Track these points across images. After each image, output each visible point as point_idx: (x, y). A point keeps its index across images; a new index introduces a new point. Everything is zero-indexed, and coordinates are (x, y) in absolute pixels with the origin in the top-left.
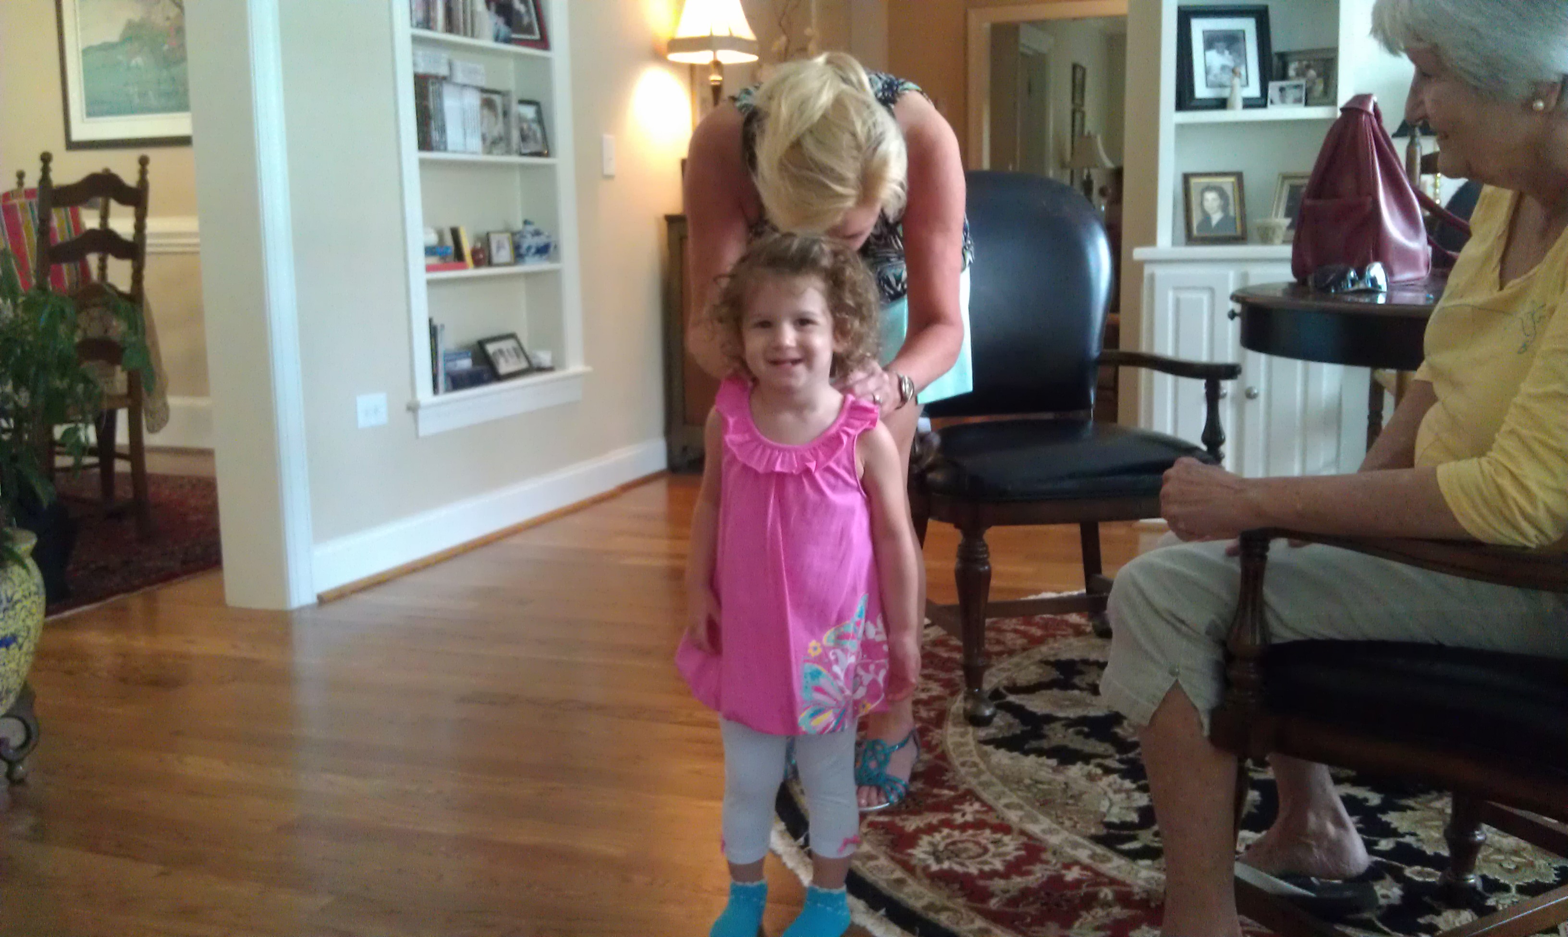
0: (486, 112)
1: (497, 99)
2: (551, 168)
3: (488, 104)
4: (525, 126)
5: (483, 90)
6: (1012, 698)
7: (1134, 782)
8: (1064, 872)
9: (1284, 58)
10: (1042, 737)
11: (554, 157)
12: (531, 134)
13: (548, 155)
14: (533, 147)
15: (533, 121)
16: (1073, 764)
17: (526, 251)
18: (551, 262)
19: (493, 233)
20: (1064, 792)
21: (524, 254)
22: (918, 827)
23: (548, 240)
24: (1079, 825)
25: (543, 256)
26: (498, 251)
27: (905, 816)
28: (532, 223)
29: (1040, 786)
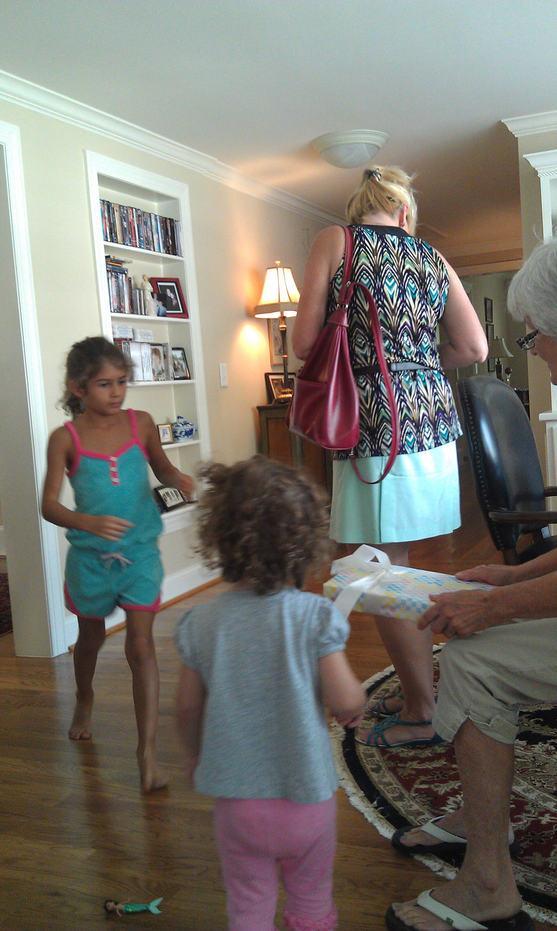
0: (154, 356)
1: (160, 348)
2: (193, 385)
3: (155, 352)
4: (176, 362)
5: (152, 345)
8: (540, 818)
11: (193, 379)
12: (180, 367)
13: (190, 378)
14: (181, 374)
15: (180, 359)
16: (537, 744)
17: (179, 435)
18: (194, 440)
19: (160, 425)
20: (534, 762)
21: (179, 437)
22: (446, 791)
23: (192, 427)
24: (545, 786)
25: (189, 437)
26: (164, 435)
27: (437, 784)
28: (182, 418)
29: (518, 760)
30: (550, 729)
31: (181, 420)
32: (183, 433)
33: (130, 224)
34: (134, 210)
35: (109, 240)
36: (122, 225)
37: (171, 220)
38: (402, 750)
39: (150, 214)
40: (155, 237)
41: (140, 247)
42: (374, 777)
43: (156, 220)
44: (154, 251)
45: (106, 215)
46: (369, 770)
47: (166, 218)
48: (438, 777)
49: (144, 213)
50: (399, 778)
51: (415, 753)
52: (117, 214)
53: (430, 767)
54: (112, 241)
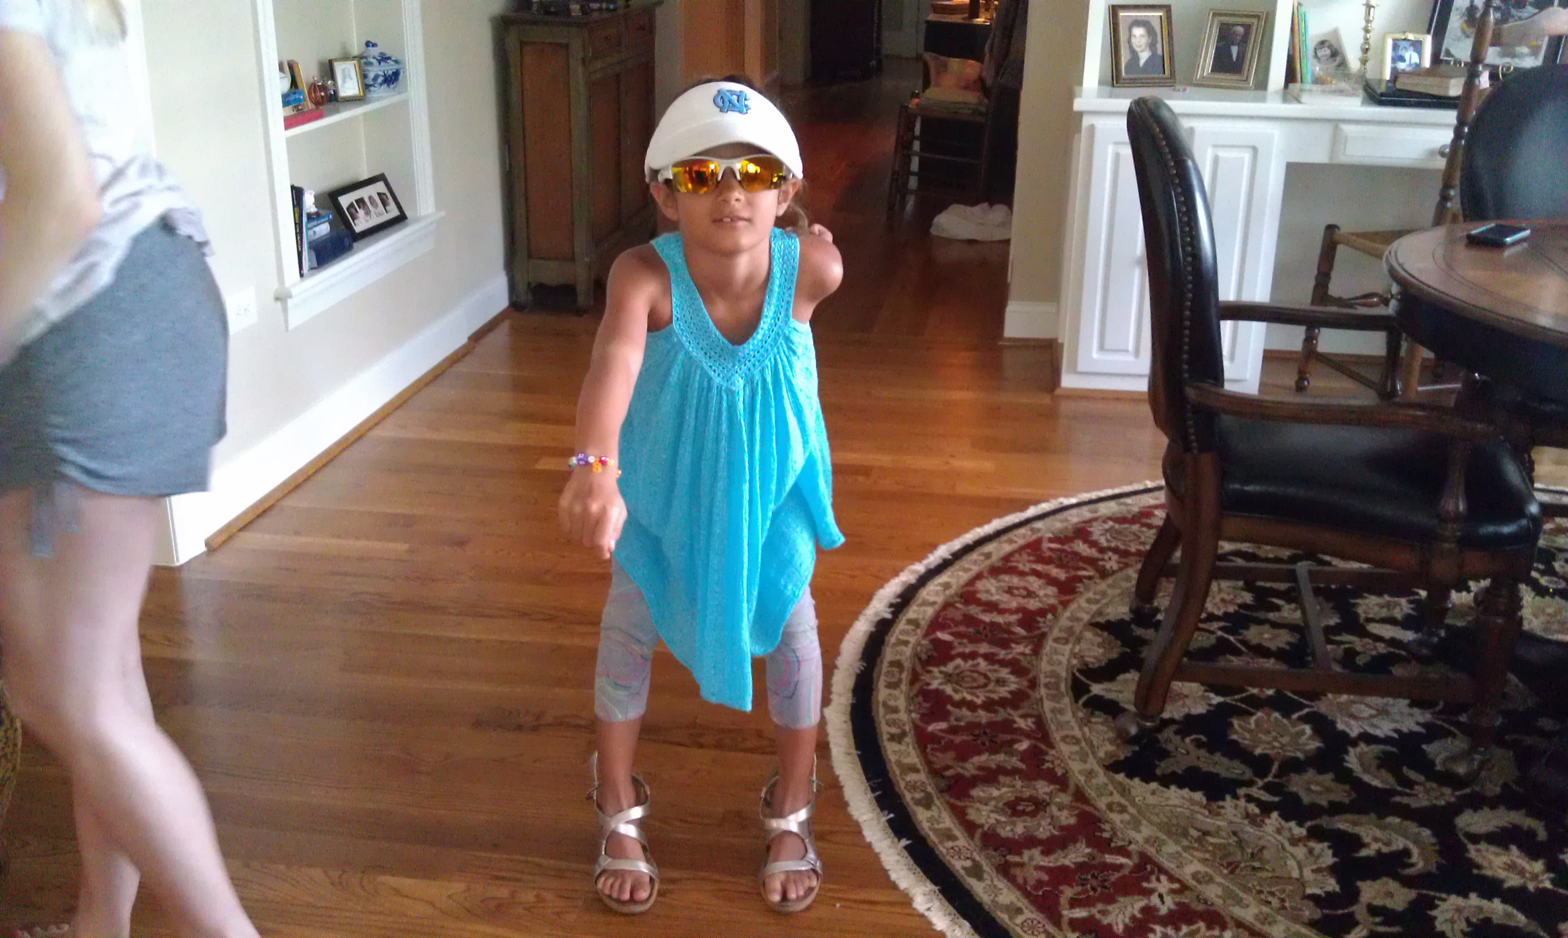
6: (1097, 689)
7: (1300, 825)
10: (1165, 754)
16: (1224, 799)
17: (371, 83)
18: (399, 93)
19: (336, 60)
20: (1242, 848)
21: (371, 86)
22: (1126, 927)
23: (396, 67)
24: (1287, 904)
25: (392, 86)
26: (344, 81)
27: (1100, 906)
28: (374, 45)
29: (1211, 840)
30: (1225, 761)
31: (374, 52)
32: (380, 80)
38: (996, 820)
42: (979, 888)
46: (962, 872)
48: (1094, 889)
50: (1027, 894)
51: (1025, 827)
53: (1067, 862)
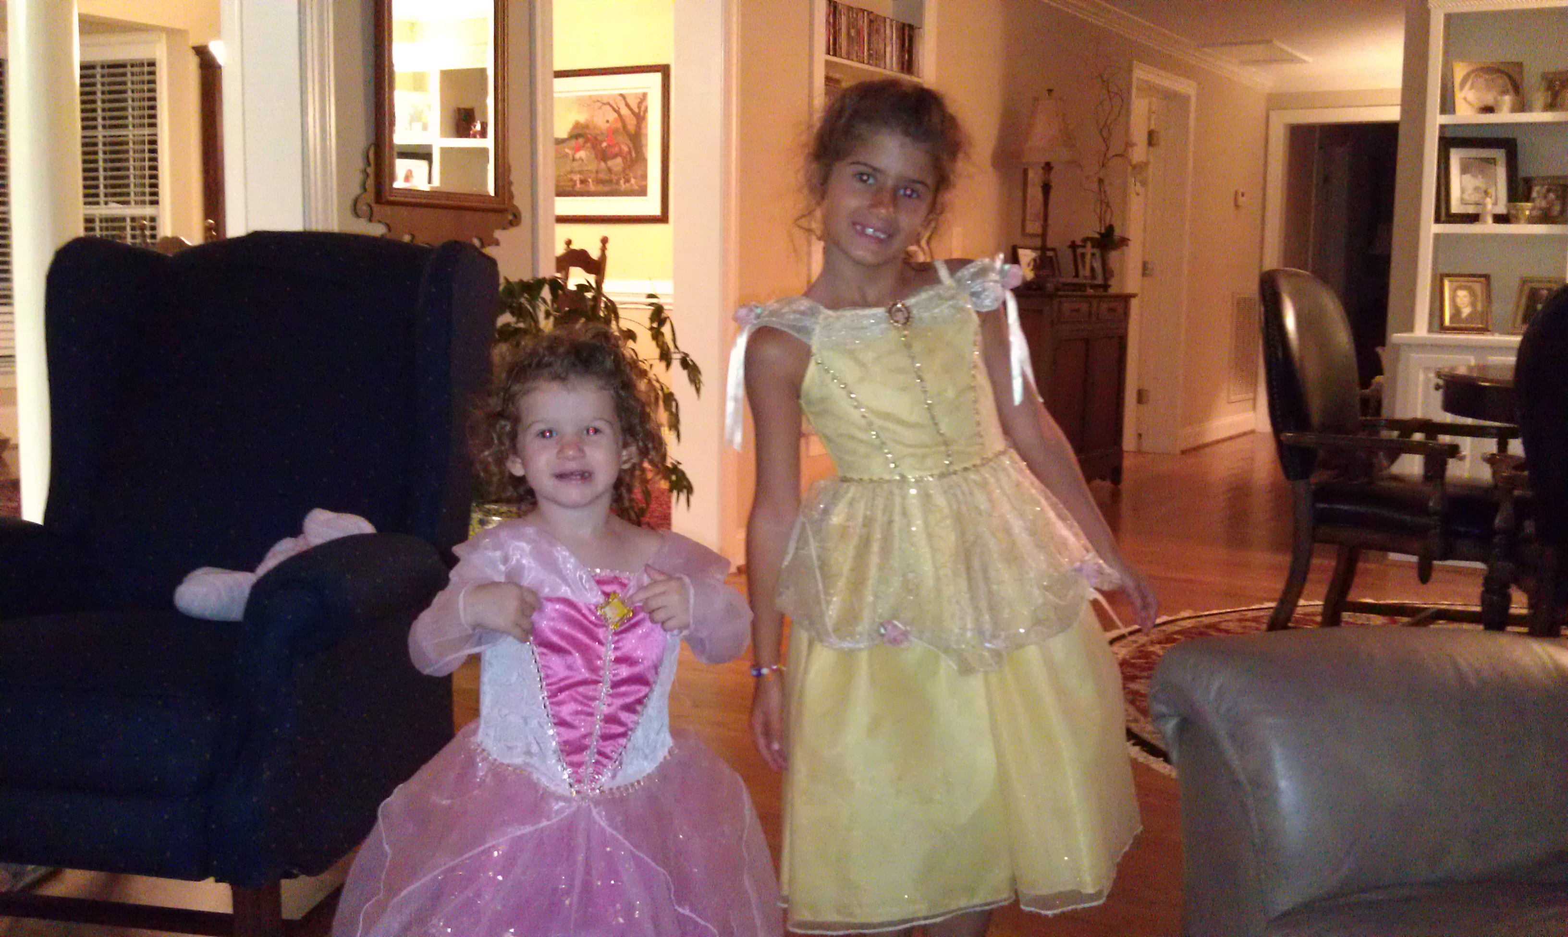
9: (1528, 183)
33: (859, 33)
34: (866, 13)
35: (831, 53)
36: (848, 34)
37: (911, 27)
39: (885, 18)
40: (888, 49)
41: (868, 63)
43: (891, 26)
44: (885, 68)
45: (831, 20)
47: (904, 25)
49: (877, 16)
52: (844, 19)
54: (835, 55)
